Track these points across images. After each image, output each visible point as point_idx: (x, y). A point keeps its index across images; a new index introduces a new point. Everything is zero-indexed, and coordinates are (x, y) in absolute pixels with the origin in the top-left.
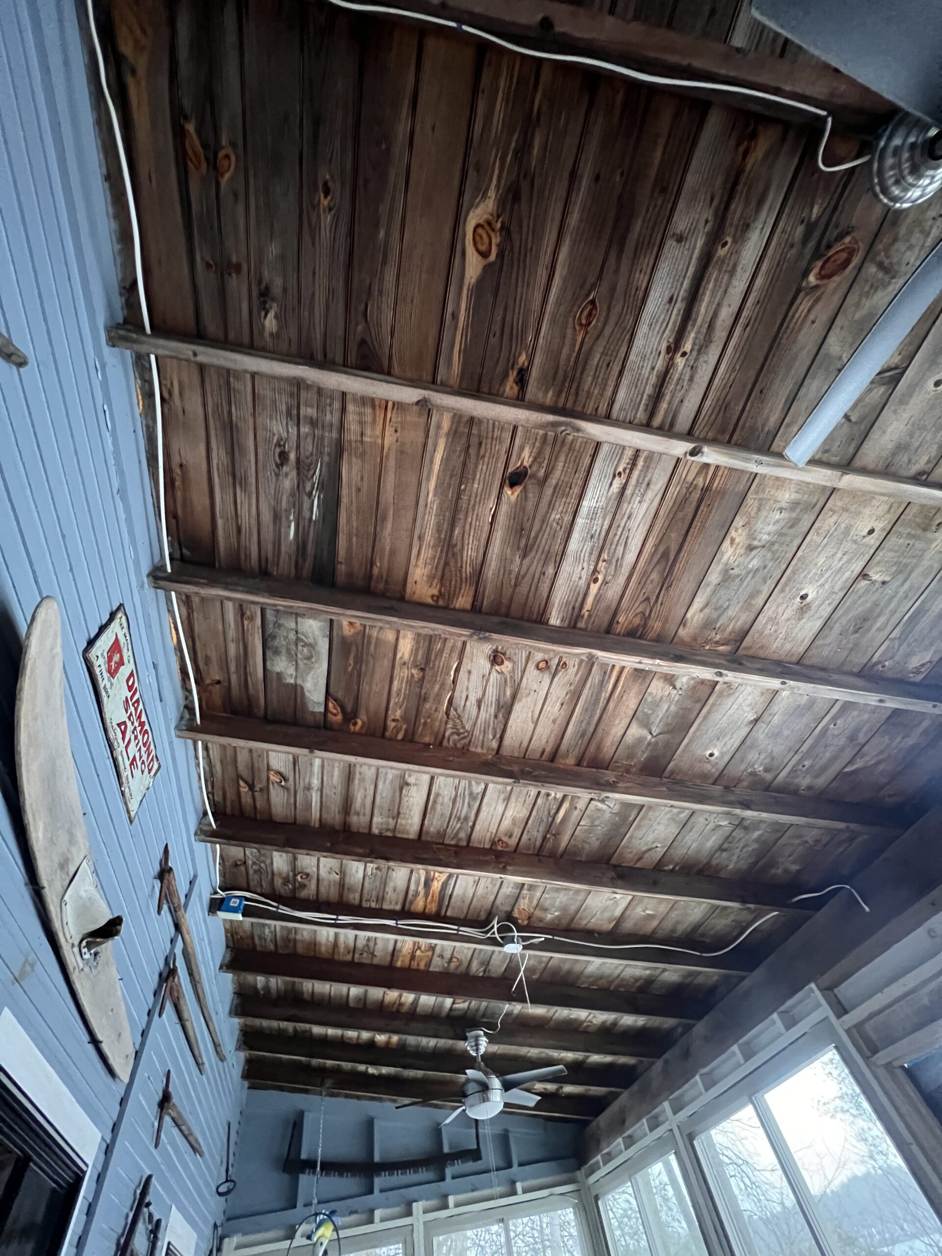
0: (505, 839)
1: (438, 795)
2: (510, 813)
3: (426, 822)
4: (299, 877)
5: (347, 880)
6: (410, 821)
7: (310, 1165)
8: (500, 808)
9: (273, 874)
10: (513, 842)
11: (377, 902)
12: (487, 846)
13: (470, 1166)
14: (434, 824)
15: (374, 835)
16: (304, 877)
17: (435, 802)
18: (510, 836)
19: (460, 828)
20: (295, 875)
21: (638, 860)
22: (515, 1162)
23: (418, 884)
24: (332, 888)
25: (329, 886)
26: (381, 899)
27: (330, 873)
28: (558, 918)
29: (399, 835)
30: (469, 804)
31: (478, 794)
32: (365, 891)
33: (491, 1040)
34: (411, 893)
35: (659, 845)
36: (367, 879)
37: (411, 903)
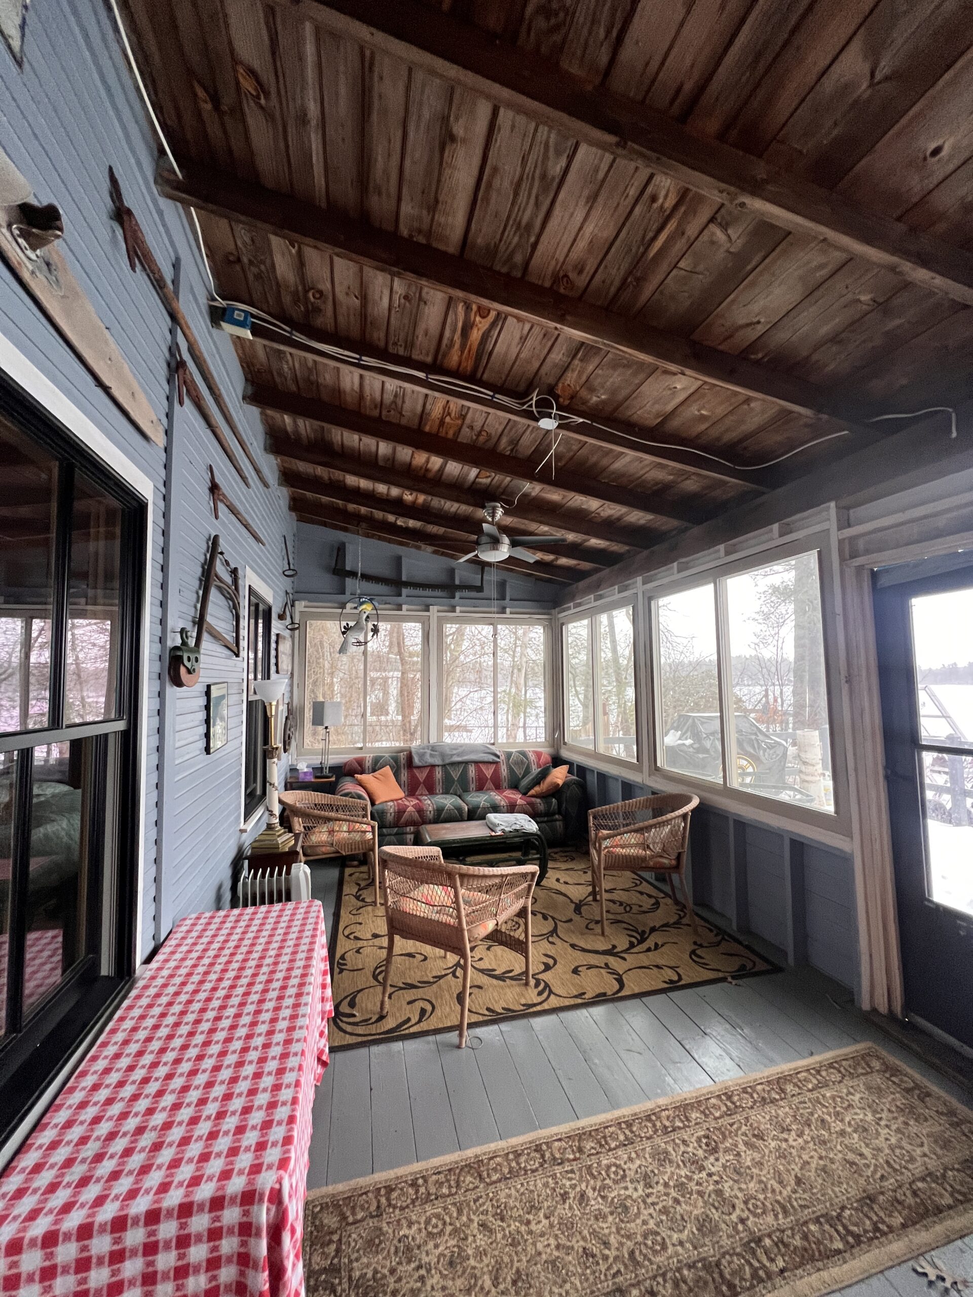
0: (572, 275)
1: (495, 170)
2: (589, 229)
3: (473, 226)
4: (310, 295)
5: (369, 310)
6: (450, 219)
7: (353, 574)
8: (579, 216)
9: (278, 283)
10: (581, 281)
11: (405, 347)
12: (547, 284)
13: (474, 594)
14: (484, 233)
15: (402, 238)
16: (318, 296)
17: (489, 185)
18: (581, 272)
19: (518, 245)
20: (306, 292)
21: (726, 339)
22: (508, 597)
23: (454, 331)
24: (352, 317)
25: (348, 315)
26: (410, 344)
27: (347, 294)
28: (603, 402)
29: (435, 245)
30: (537, 197)
31: (553, 178)
32: (392, 328)
33: (506, 513)
34: (445, 341)
35: (762, 320)
36: (393, 312)
37: (444, 356)
